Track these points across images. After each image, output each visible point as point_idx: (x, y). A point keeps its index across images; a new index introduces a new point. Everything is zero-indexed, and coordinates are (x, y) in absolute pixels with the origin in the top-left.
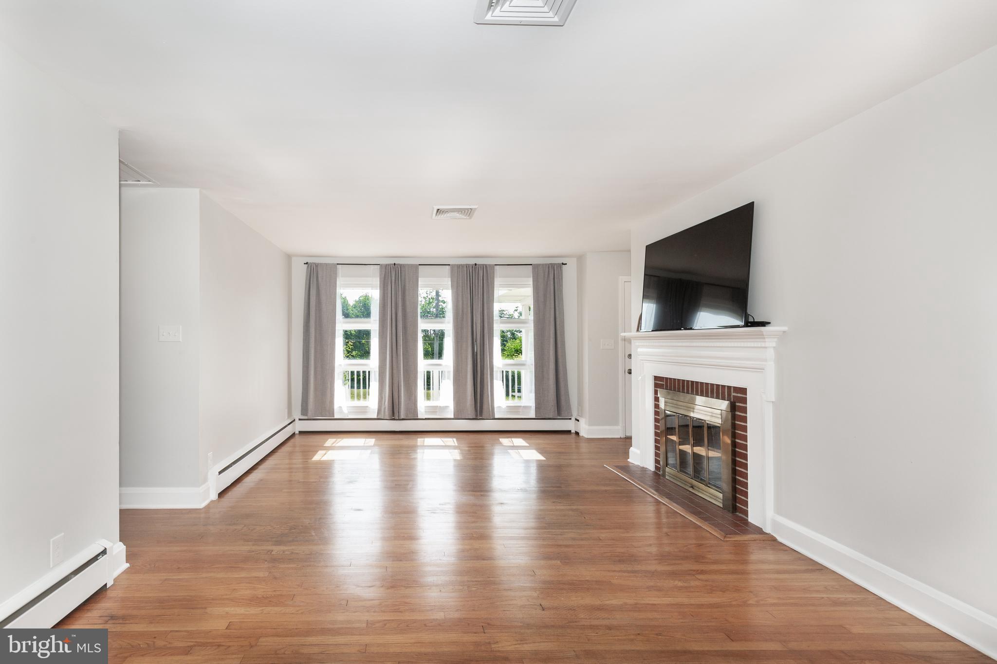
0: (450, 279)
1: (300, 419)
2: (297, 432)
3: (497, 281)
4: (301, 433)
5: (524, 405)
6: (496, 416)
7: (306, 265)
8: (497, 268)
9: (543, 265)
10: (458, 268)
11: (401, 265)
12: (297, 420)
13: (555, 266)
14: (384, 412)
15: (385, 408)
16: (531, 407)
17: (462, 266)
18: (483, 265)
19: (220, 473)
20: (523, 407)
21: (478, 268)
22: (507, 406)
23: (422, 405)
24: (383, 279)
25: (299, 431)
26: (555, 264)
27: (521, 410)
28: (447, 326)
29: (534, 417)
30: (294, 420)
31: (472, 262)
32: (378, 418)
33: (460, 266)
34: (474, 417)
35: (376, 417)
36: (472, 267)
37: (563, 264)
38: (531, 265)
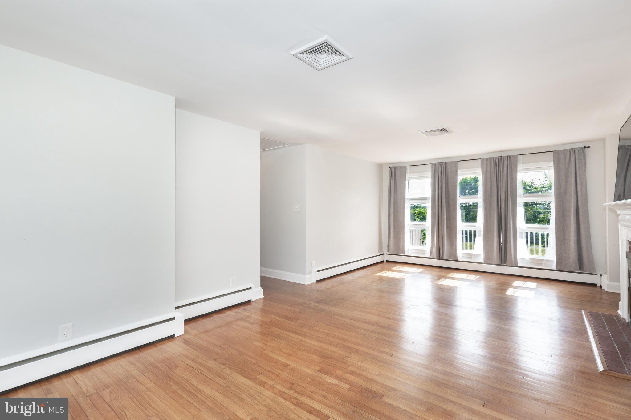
0: (481, 168)
1: (387, 254)
2: (385, 261)
3: (520, 167)
4: (387, 261)
5: (546, 259)
6: (519, 265)
7: (390, 168)
8: (519, 157)
9: (564, 150)
10: (486, 160)
11: (445, 163)
12: (385, 254)
13: (577, 150)
14: (434, 254)
15: (434, 252)
16: (553, 261)
17: (490, 159)
18: (507, 156)
19: (317, 271)
20: (546, 260)
21: (503, 159)
22: (530, 259)
23: (461, 252)
24: (433, 173)
25: (386, 261)
26: (576, 148)
27: (544, 263)
28: (479, 200)
29: (555, 269)
30: (383, 254)
31: (499, 155)
32: (431, 257)
33: (488, 159)
34: (499, 264)
35: (429, 257)
36: (498, 158)
37: (585, 147)
38: (552, 151)
